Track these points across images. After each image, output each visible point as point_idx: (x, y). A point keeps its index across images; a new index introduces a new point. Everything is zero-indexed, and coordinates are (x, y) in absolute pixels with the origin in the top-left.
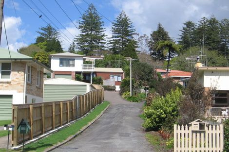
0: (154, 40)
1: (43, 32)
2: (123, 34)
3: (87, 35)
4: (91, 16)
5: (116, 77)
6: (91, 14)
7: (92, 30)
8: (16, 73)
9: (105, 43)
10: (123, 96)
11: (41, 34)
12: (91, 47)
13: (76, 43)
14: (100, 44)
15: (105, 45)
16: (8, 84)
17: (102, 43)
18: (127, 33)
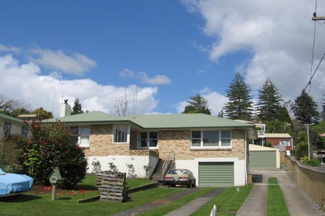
0: (299, 105)
1: (193, 101)
2: (269, 101)
3: (235, 103)
4: (238, 85)
5: (285, 142)
6: (238, 83)
7: (239, 98)
8: (236, 140)
9: (252, 110)
10: (302, 161)
11: (191, 103)
12: (240, 114)
13: (224, 111)
14: (248, 111)
15: (252, 112)
16: (229, 152)
17: (249, 110)
18: (273, 100)
